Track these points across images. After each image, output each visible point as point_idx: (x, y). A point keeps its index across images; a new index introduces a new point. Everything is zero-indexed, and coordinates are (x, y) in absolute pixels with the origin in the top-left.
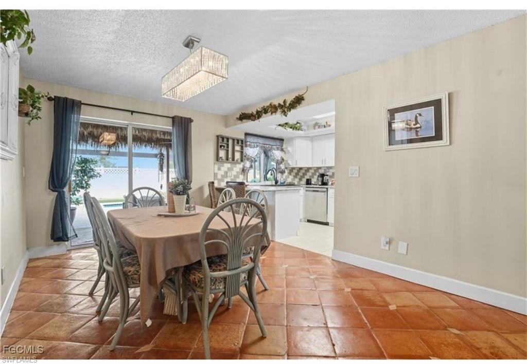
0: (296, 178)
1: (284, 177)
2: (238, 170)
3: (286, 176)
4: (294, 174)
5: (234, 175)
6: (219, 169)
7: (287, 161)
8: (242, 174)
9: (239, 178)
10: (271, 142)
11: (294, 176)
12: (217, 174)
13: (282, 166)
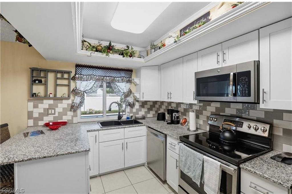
0: (152, 110)
1: (134, 110)
2: (66, 106)
3: (137, 109)
4: (149, 107)
5: (59, 113)
6: (35, 106)
7: (134, 93)
8: (71, 111)
9: (66, 115)
10: (114, 74)
11: (148, 109)
12: (32, 112)
13: (130, 99)
